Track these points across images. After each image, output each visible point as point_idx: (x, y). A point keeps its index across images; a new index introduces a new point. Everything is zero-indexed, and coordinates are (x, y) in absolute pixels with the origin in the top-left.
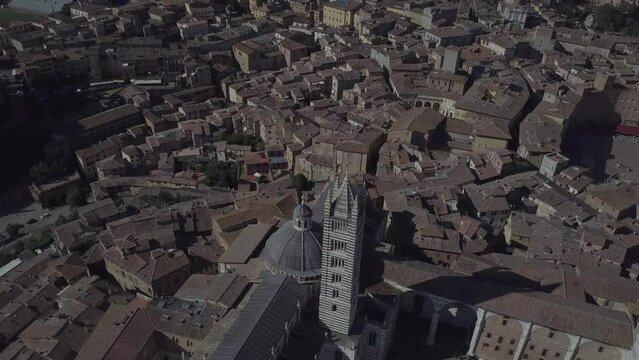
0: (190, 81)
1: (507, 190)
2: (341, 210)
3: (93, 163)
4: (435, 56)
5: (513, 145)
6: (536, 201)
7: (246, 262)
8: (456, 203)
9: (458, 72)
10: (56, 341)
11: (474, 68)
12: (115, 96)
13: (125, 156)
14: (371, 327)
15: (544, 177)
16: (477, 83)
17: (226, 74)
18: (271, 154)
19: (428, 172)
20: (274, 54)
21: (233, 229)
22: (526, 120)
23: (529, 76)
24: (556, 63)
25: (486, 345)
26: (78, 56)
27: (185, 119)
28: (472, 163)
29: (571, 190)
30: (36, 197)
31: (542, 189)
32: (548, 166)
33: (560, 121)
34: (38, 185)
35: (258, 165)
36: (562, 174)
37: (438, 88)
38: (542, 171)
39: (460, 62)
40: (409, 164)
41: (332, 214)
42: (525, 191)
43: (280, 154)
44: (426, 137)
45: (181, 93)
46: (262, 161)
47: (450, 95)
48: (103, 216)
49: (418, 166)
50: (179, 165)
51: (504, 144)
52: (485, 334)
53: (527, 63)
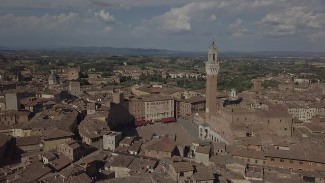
9: (19, 110)
15: (109, 150)
16: (37, 114)
22: (81, 123)
23: (74, 106)
28: (44, 158)
29: (132, 153)
33: (103, 119)
36: (121, 145)
37: (6, 123)
38: (106, 148)
39: (22, 106)
53: (70, 100)
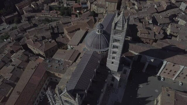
1: (169, 15)
2: (119, 26)
3: (22, 8)
6: (179, 19)
7: (78, 45)
8: (151, 21)
10: (12, 74)
13: (32, 6)
14: (125, 68)
18: (82, 4)
19: (140, 9)
21: (72, 32)
25: (165, 72)
30: (4, 21)
31: (181, 15)
32: (183, 6)
35: (78, 8)
40: (133, 6)
41: (115, 28)
42: (175, 16)
43: (86, 4)
46: (79, 6)
48: (25, 28)
49: (136, 7)
50: (51, 9)
52: (165, 69)
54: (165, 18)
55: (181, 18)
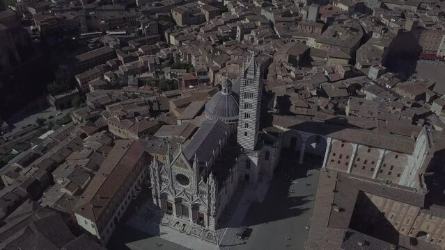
0: (144, 32)
1: (347, 86)
2: (250, 74)
3: (86, 82)
4: (303, 12)
5: (352, 62)
6: (365, 92)
7: (194, 118)
8: (315, 91)
9: (317, 21)
10: (88, 160)
11: (328, 18)
12: (97, 42)
13: (106, 77)
14: (266, 148)
15: (371, 80)
16: (330, 28)
17: (168, 27)
18: (200, 73)
19: (298, 77)
20: (198, 14)
21: (182, 107)
22: (361, 48)
23: (364, 23)
24: (382, 16)
25: (332, 161)
26: (73, 17)
27: (143, 55)
28: (326, 72)
29: (387, 86)
30: (52, 102)
31: (369, 85)
32: (373, 73)
33: (382, 48)
34: (53, 96)
35: (192, 80)
36: (382, 77)
37: (305, 31)
38: (369, 76)
39: (319, 15)
40: (288, 74)
41: (245, 77)
42: (358, 87)
43: (205, 73)
44: (298, 58)
45: (139, 39)
46: (193, 78)
47: (312, 35)
48: (103, 103)
49: (293, 74)
50: (141, 83)
51: (346, 62)
52: (332, 154)
53: (363, 15)
54: (340, 88)
55: (368, 90)
